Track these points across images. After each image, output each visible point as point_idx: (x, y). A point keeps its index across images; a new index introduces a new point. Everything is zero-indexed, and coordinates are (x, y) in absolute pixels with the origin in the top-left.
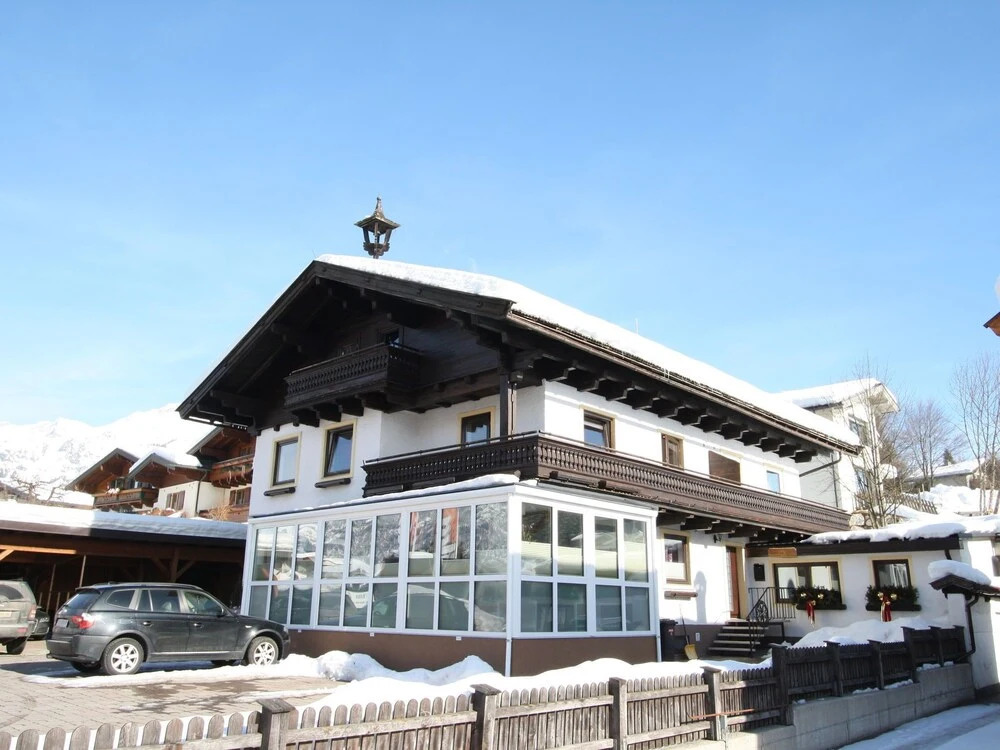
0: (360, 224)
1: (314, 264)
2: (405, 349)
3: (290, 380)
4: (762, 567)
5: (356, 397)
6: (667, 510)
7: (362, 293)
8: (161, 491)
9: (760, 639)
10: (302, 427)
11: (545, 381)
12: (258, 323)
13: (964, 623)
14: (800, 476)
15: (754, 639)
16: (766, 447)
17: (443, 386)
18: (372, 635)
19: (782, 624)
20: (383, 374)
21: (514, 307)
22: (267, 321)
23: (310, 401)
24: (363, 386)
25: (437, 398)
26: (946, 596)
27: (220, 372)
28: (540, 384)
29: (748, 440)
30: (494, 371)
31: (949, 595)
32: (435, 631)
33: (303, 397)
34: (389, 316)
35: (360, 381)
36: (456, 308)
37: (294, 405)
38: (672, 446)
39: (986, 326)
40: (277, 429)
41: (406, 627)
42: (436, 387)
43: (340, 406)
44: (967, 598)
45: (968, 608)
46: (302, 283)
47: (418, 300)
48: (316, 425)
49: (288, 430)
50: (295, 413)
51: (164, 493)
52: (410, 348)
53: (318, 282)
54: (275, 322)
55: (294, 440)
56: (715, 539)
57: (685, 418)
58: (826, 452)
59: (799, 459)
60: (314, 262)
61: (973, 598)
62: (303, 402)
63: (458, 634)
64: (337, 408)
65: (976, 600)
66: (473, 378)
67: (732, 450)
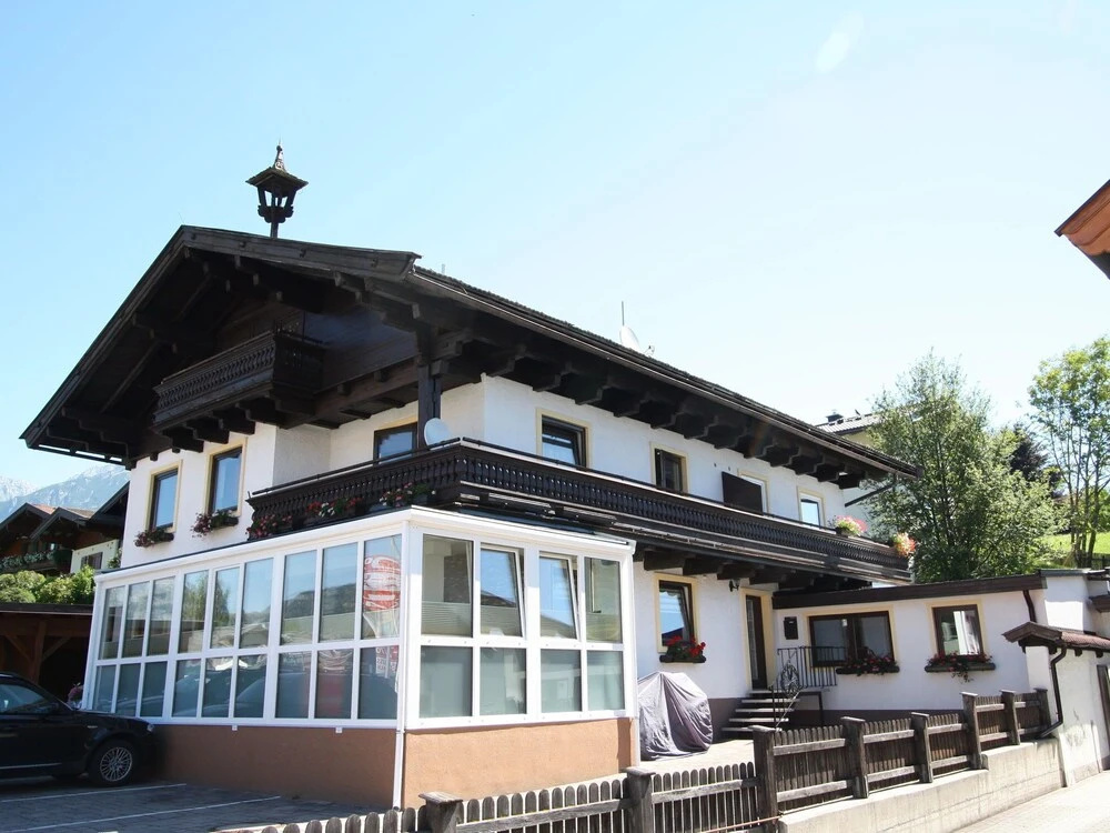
0: (252, 181)
1: (183, 230)
2: (306, 341)
3: (160, 390)
4: (795, 619)
5: (237, 405)
6: (658, 548)
7: (238, 262)
8: (75, 553)
9: (788, 715)
10: (184, 452)
11: (484, 376)
12: (116, 314)
13: (1048, 685)
14: (847, 505)
15: (779, 715)
16: (800, 467)
17: (349, 388)
18: (235, 729)
19: (819, 694)
20: (268, 374)
21: (417, 263)
22: (127, 310)
23: (180, 416)
24: (245, 391)
25: (343, 403)
26: (1024, 651)
27: (73, 382)
28: (479, 380)
29: (775, 459)
30: (409, 362)
31: (1027, 648)
32: (311, 721)
33: (175, 412)
34: (279, 295)
35: (240, 385)
36: (346, 271)
37: (165, 422)
38: (668, 465)
39: (1059, 232)
40: (154, 458)
41: (277, 716)
42: (340, 389)
43: (221, 421)
44: (1052, 651)
45: (1053, 664)
46: (168, 257)
47: (301, 264)
48: (199, 449)
49: (167, 459)
50: (166, 433)
51: (78, 556)
52: (314, 340)
53: (187, 255)
54: (137, 311)
55: (173, 472)
56: (731, 587)
57: (689, 429)
58: (878, 474)
59: (845, 483)
60: (182, 227)
61: (1059, 652)
62: (175, 418)
63: (338, 724)
64: (217, 423)
65: (1063, 654)
66: (386, 374)
67: (753, 470)
